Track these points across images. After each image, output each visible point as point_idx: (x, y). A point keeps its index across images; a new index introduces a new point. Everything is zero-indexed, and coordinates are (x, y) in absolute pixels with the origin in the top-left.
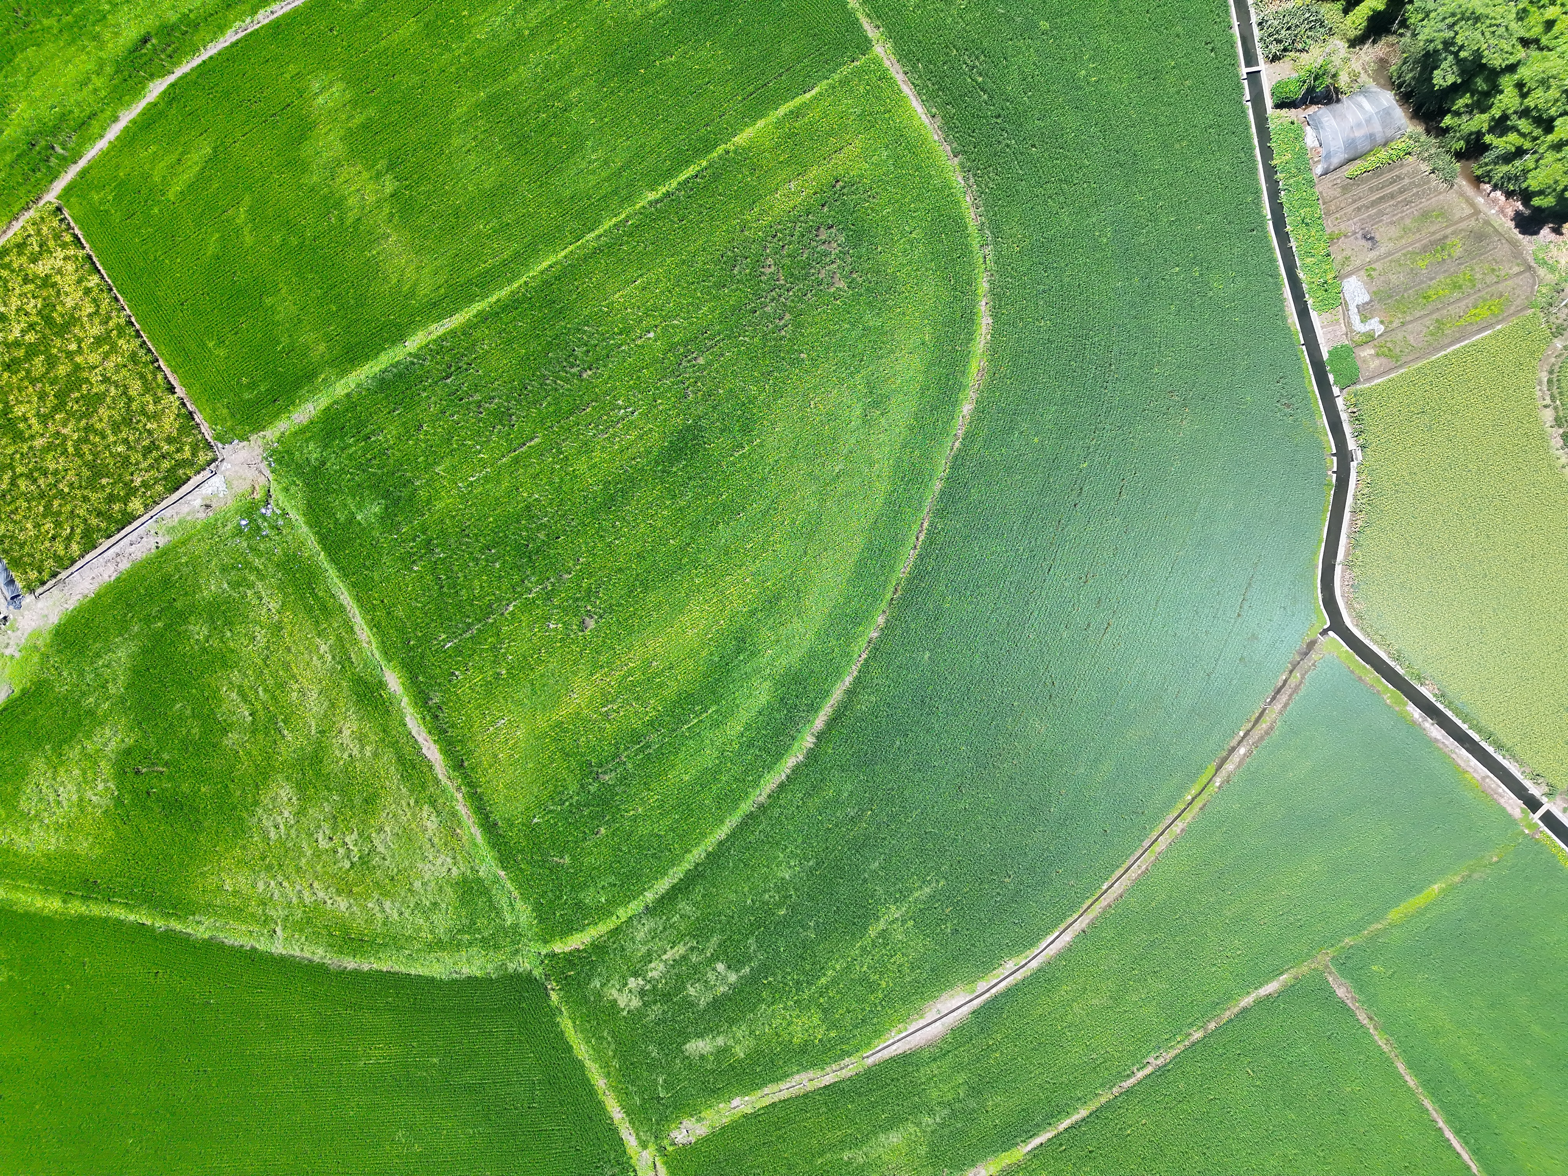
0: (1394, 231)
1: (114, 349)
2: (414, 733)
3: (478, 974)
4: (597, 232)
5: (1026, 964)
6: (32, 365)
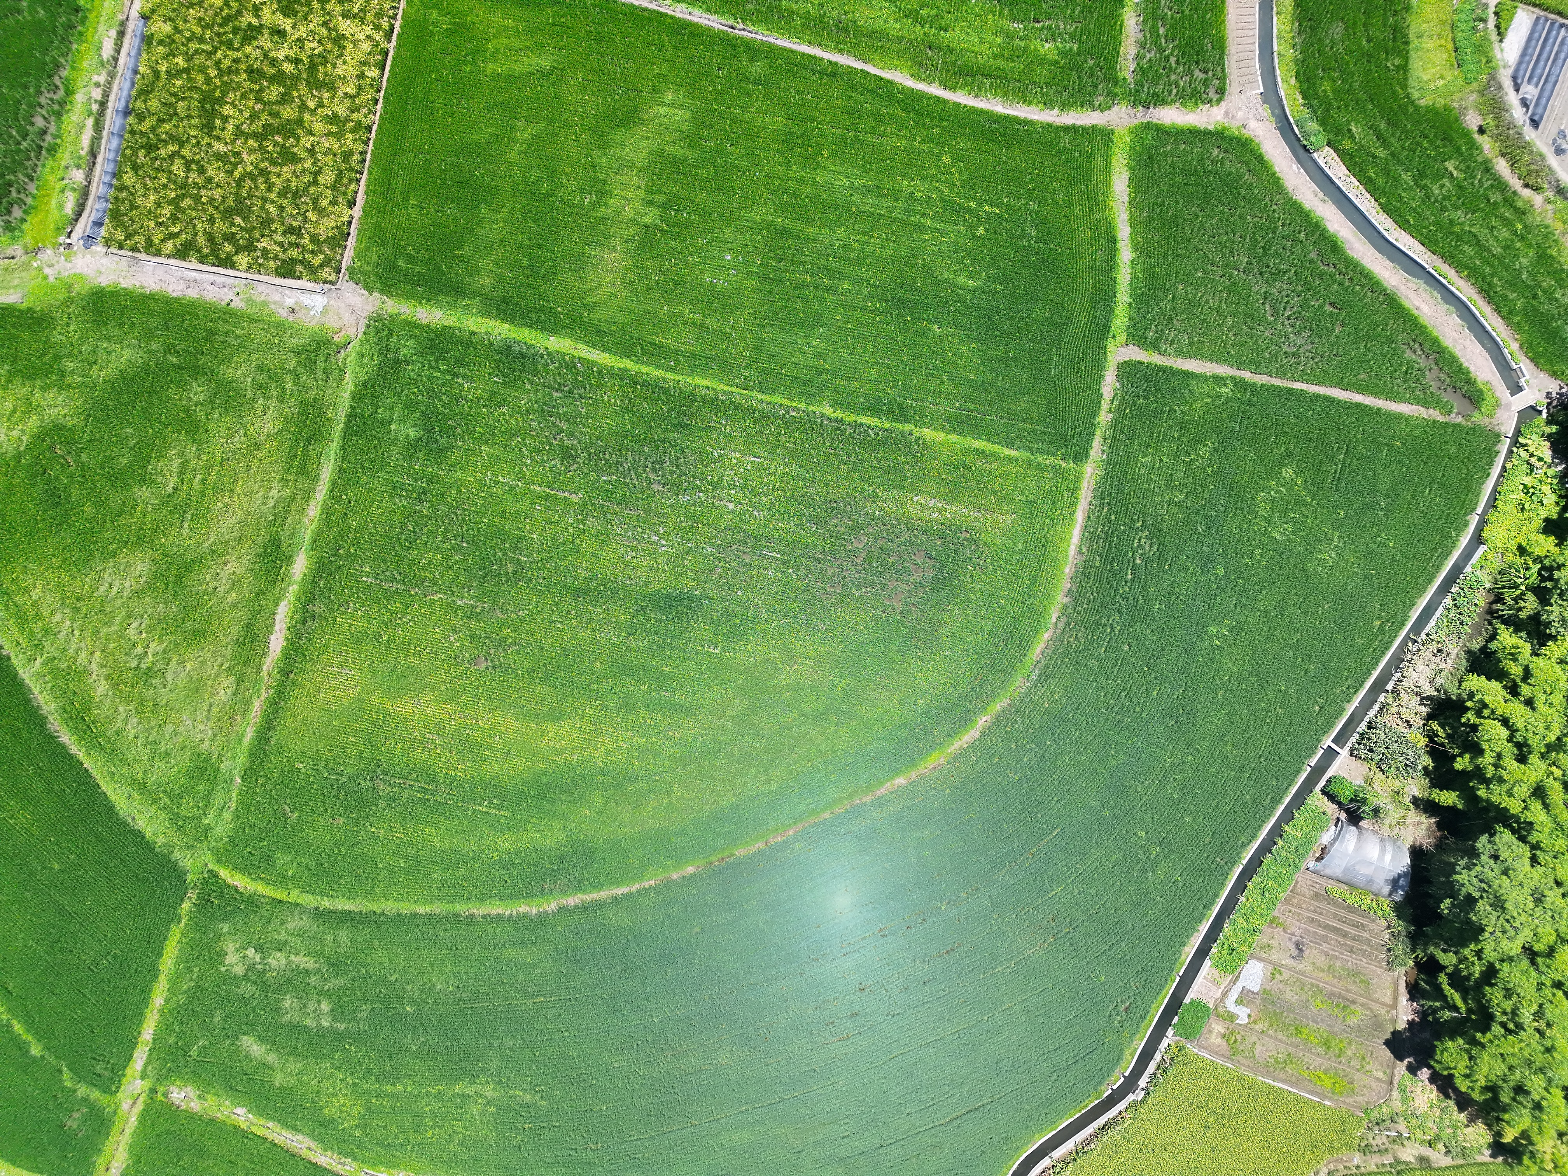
0: (1321, 961)
1: (339, 136)
2: (278, 617)
3: (148, 835)
4: (764, 397)
6: (268, 87)
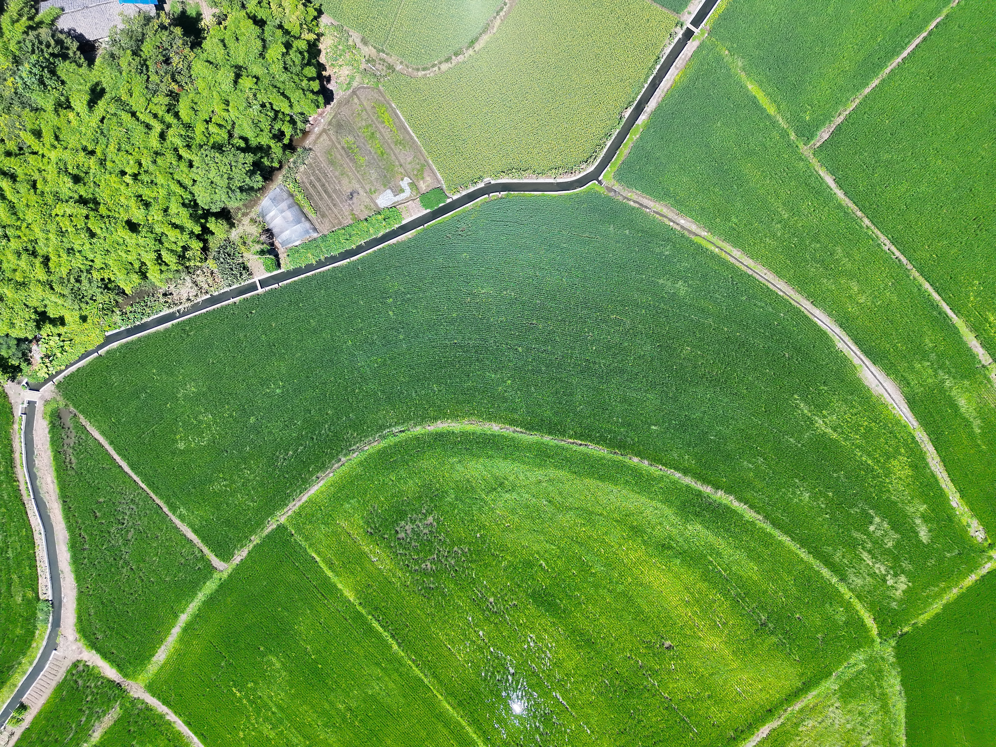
0: (345, 181)
2: (754, 744)
4: (423, 677)
5: (838, 335)
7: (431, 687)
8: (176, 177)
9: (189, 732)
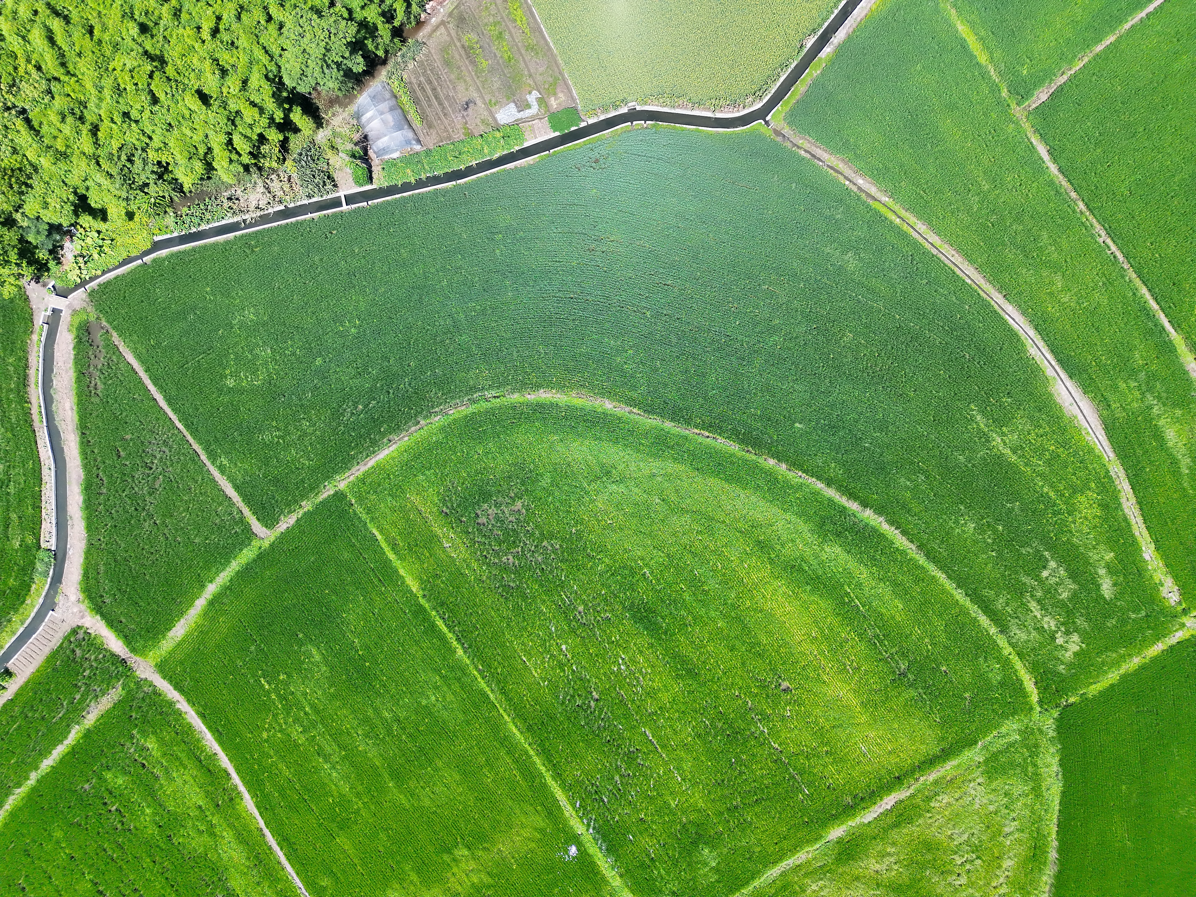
0: (461, 87)
2: (876, 816)
3: (1057, 759)
5: (1031, 339)
7: (497, 705)
8: (262, 41)
9: (202, 725)
